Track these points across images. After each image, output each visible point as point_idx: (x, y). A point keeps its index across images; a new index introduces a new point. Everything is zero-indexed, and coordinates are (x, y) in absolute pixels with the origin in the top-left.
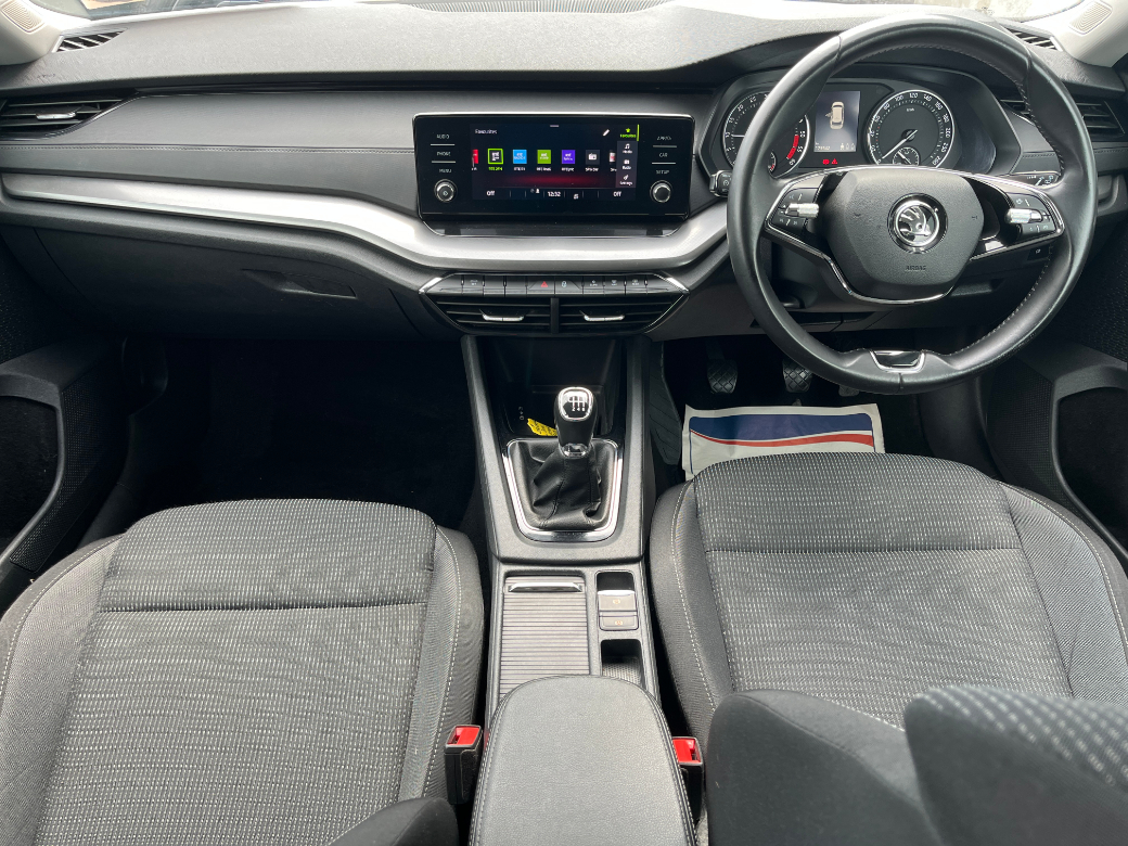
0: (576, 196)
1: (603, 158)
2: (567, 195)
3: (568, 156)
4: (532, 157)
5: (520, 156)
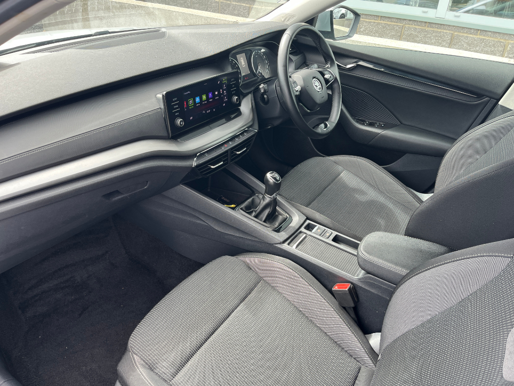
0: (214, 110)
1: (219, 92)
2: (212, 111)
3: (210, 95)
4: (201, 98)
5: (198, 100)
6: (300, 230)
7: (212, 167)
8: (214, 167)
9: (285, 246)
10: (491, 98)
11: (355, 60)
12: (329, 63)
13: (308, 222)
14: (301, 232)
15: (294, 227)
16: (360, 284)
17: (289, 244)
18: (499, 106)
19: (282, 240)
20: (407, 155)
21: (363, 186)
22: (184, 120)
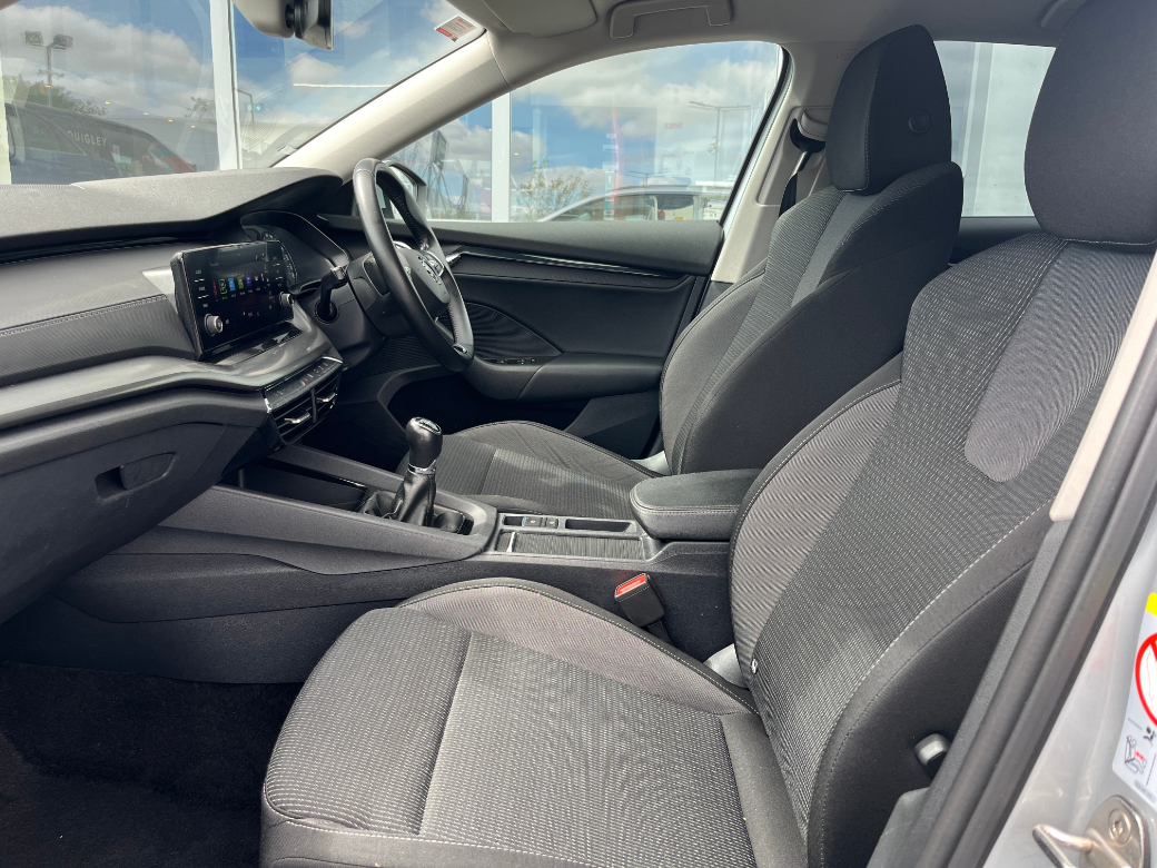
5: (232, 284)
6: (499, 529)
7: (294, 422)
8: (298, 421)
9: (491, 556)
10: (696, 275)
11: (456, 247)
12: (426, 240)
13: (502, 515)
14: (502, 532)
15: (486, 525)
16: (659, 569)
17: (496, 549)
18: (712, 284)
19: (481, 544)
20: (592, 402)
21: (544, 467)
22: (222, 319)
